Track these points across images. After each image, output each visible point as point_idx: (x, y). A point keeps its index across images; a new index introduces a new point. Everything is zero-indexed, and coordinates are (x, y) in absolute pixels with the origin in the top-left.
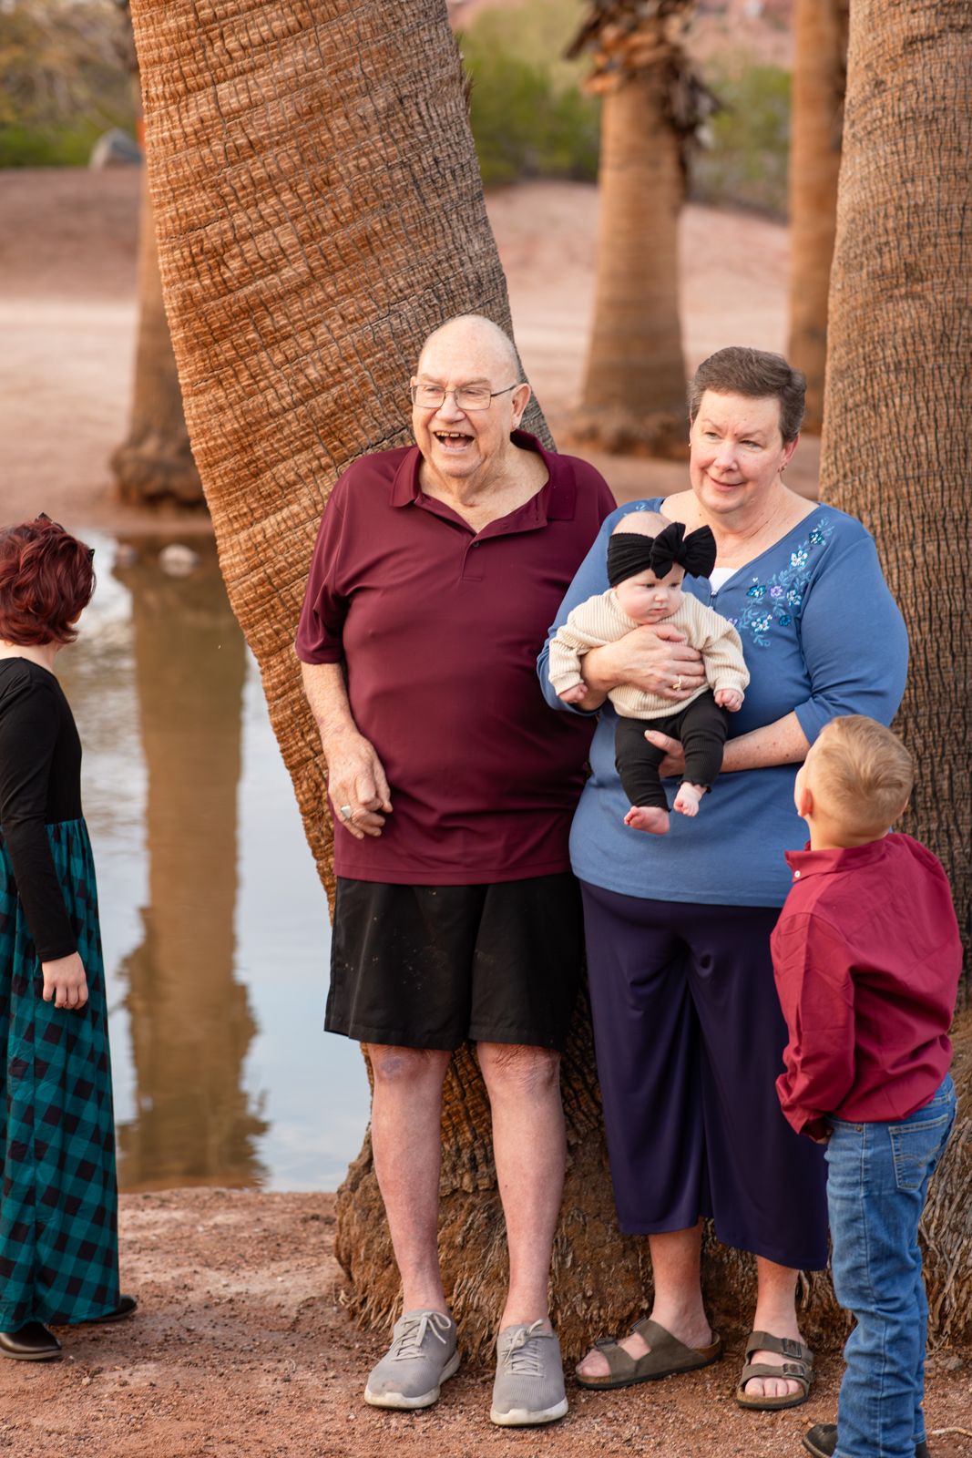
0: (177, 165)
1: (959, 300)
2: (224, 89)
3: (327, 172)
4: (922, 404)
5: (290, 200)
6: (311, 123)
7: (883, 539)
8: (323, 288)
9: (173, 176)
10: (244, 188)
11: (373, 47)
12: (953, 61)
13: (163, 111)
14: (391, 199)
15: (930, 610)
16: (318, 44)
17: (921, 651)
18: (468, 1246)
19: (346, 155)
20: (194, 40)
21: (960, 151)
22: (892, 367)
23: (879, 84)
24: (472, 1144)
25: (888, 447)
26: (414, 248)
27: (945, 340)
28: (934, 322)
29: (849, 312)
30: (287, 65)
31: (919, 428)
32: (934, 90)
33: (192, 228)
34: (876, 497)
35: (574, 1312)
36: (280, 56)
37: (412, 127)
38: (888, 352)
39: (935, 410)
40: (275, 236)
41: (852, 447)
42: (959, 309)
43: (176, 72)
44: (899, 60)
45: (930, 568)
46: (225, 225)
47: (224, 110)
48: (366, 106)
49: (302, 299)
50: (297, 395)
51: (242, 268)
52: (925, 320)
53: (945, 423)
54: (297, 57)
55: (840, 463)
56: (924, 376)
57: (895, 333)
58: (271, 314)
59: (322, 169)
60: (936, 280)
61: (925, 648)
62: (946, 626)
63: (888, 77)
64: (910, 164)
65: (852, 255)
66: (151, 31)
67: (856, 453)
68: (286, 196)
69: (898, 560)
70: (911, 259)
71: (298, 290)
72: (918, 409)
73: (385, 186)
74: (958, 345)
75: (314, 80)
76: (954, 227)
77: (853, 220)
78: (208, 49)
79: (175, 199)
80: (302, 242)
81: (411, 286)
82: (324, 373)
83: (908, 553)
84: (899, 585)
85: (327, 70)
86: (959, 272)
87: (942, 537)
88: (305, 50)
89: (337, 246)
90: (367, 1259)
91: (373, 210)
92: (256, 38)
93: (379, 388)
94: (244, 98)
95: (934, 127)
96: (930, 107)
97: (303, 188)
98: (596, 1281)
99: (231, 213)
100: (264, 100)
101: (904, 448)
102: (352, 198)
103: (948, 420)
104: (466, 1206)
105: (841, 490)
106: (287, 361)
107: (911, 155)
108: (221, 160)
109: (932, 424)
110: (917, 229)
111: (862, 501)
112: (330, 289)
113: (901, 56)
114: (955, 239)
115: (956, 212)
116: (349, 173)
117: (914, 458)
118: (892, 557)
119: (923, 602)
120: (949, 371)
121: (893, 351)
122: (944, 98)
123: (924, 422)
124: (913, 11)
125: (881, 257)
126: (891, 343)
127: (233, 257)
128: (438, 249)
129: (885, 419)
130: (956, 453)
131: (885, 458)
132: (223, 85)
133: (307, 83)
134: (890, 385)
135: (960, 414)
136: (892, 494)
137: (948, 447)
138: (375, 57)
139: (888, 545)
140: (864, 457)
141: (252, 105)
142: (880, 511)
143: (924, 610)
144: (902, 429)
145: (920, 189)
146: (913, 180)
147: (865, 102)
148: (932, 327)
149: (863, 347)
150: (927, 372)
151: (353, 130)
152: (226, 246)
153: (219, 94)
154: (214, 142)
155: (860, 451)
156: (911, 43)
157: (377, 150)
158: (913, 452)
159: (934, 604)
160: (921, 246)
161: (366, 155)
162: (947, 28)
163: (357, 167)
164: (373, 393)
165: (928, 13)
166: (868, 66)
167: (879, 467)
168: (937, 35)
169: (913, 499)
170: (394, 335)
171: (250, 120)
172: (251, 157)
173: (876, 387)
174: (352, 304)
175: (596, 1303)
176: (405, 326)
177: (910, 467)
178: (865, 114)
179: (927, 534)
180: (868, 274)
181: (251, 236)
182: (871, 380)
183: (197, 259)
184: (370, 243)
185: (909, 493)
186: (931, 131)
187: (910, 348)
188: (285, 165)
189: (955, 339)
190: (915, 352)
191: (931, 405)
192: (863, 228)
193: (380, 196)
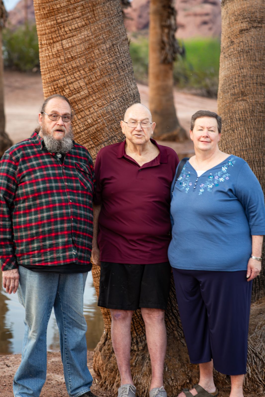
0: (50, 63)
1: (257, 101)
2: (64, 42)
3: (93, 65)
4: (247, 130)
5: (83, 73)
6: (89, 51)
8: (92, 98)
9: (49, 66)
10: (70, 69)
11: (106, 30)
12: (253, 36)
13: (46, 48)
14: (111, 73)
16: (91, 29)
18: (137, 366)
19: (99, 60)
20: (56, 28)
21: (256, 60)
22: (238, 120)
23: (232, 42)
24: (136, 337)
26: (117, 86)
28: (250, 107)
29: (225, 105)
30: (82, 35)
31: (246, 136)
32: (248, 44)
33: (55, 81)
35: (169, 384)
36: (80, 33)
37: (116, 53)
38: (237, 116)
39: (251, 131)
40: (79, 83)
41: (227, 142)
43: (50, 37)
44: (238, 36)
46: (65, 80)
47: (64, 47)
48: (104, 47)
49: (86, 100)
50: (85, 127)
51: (69, 92)
52: (247, 107)
53: (253, 135)
54: (85, 33)
55: (223, 146)
56: (247, 122)
58: (77, 105)
59: (92, 64)
60: (250, 96)
63: (235, 40)
64: (242, 64)
65: (225, 89)
66: (43, 26)
68: (82, 72)
70: (243, 90)
71: (85, 98)
72: (246, 131)
73: (109, 69)
74: (256, 113)
75: (90, 40)
76: (255, 81)
77: (225, 79)
78: (60, 31)
79: (49, 73)
80: (87, 84)
81: (116, 97)
82: (92, 121)
85: (93, 37)
86: (256, 94)
88: (87, 31)
89: (96, 86)
90: (106, 370)
91: (106, 76)
92: (74, 28)
93: (108, 125)
94: (70, 44)
95: (249, 54)
96: (247, 49)
97: (87, 70)
98: (175, 375)
99: (66, 77)
100: (76, 45)
101: (242, 142)
102: (100, 72)
103: (254, 134)
104: (135, 354)
106: (82, 118)
107: (242, 61)
108: (63, 61)
109: (250, 135)
110: (244, 82)
112: (94, 98)
113: (238, 35)
114: (255, 85)
115: (255, 77)
116: (99, 65)
117: (245, 145)
122: (251, 46)
123: (248, 135)
124: (242, 22)
125: (234, 89)
126: (237, 113)
127: (67, 89)
128: (123, 86)
130: (257, 143)
132: (64, 41)
133: (88, 40)
134: (238, 124)
135: (257, 132)
137: (254, 141)
138: (106, 33)
140: (230, 144)
141: (72, 46)
145: (245, 71)
146: (243, 69)
147: (228, 47)
148: (249, 109)
149: (229, 114)
150: (248, 121)
151: (100, 53)
152: (64, 86)
153: (63, 43)
154: (62, 57)
155: (229, 143)
156: (241, 31)
157: (107, 59)
158: (244, 143)
160: (246, 86)
161: (104, 60)
162: (252, 27)
163: (102, 64)
164: (106, 127)
165: (246, 23)
166: (229, 37)
167: (235, 147)
168: (249, 29)
169: (245, 156)
170: (112, 110)
171: (72, 51)
172: (72, 61)
174: (100, 102)
175: (175, 381)
176: (115, 108)
177: (244, 147)
178: (228, 50)
180: (230, 94)
181: (72, 83)
182: (232, 123)
183: (56, 89)
184: (105, 85)
186: (248, 55)
187: (243, 114)
188: (82, 63)
189: (255, 112)
190: (245, 115)
191: (249, 130)
192: (228, 81)
193: (108, 72)
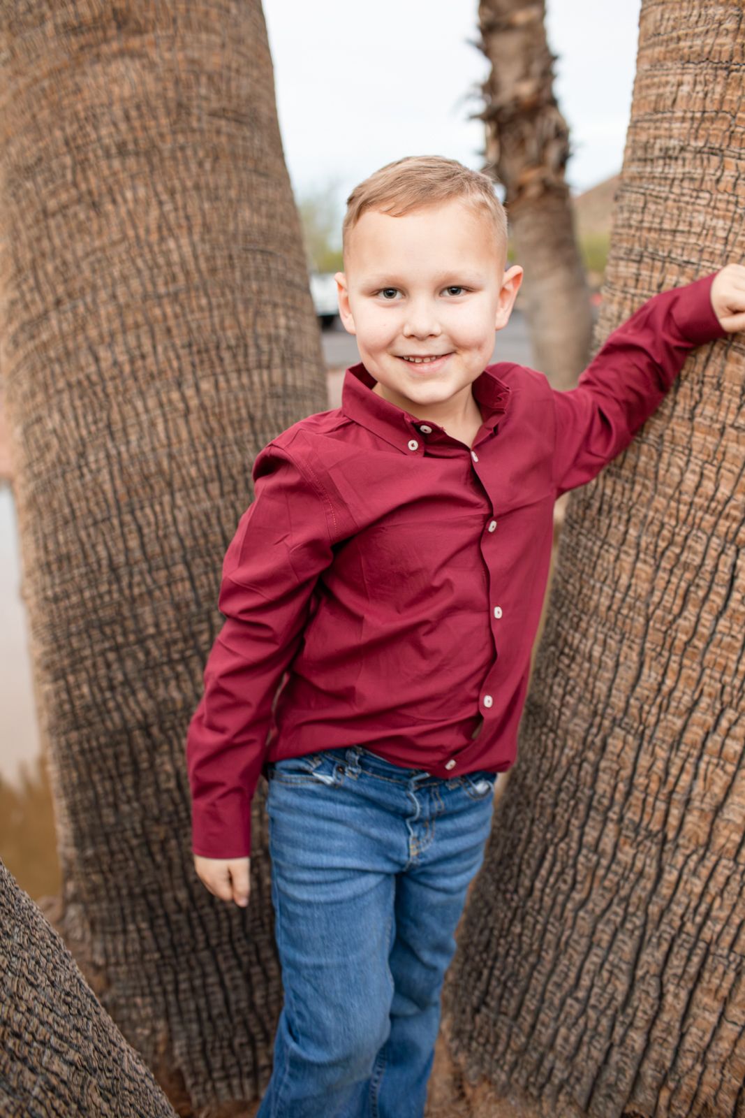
7: (136, 379)
15: (217, 467)
17: (214, 521)
25: (124, 256)
27: (183, 111)
34: (116, 324)
42: (194, 72)
45: (209, 411)
57: (111, 104)
61: (219, 518)
62: (241, 486)
67: (73, 270)
69: (161, 405)
83: (175, 396)
84: (168, 438)
87: (218, 370)
105: (54, 322)
111: (93, 333)
118: (152, 403)
119: (207, 458)
120: (195, 153)
121: (113, 129)
129: (114, 220)
131: (121, 272)
136: (140, 318)
139: (144, 387)
142: (126, 343)
143: (209, 467)
144: (142, 232)
159: (221, 461)
173: (94, 182)
179: (198, 368)
185: (165, 316)
